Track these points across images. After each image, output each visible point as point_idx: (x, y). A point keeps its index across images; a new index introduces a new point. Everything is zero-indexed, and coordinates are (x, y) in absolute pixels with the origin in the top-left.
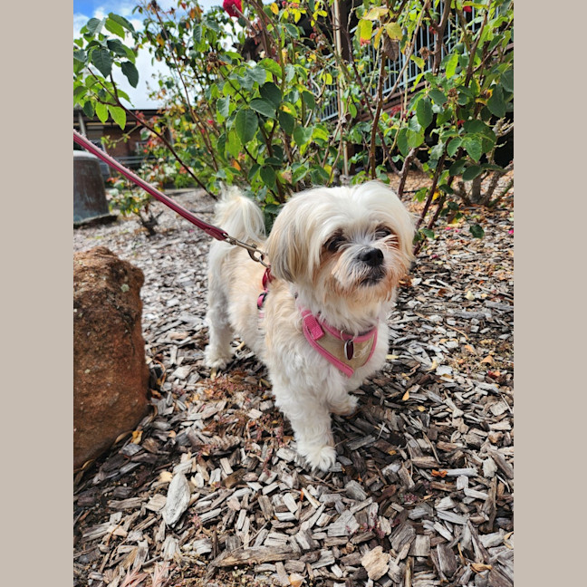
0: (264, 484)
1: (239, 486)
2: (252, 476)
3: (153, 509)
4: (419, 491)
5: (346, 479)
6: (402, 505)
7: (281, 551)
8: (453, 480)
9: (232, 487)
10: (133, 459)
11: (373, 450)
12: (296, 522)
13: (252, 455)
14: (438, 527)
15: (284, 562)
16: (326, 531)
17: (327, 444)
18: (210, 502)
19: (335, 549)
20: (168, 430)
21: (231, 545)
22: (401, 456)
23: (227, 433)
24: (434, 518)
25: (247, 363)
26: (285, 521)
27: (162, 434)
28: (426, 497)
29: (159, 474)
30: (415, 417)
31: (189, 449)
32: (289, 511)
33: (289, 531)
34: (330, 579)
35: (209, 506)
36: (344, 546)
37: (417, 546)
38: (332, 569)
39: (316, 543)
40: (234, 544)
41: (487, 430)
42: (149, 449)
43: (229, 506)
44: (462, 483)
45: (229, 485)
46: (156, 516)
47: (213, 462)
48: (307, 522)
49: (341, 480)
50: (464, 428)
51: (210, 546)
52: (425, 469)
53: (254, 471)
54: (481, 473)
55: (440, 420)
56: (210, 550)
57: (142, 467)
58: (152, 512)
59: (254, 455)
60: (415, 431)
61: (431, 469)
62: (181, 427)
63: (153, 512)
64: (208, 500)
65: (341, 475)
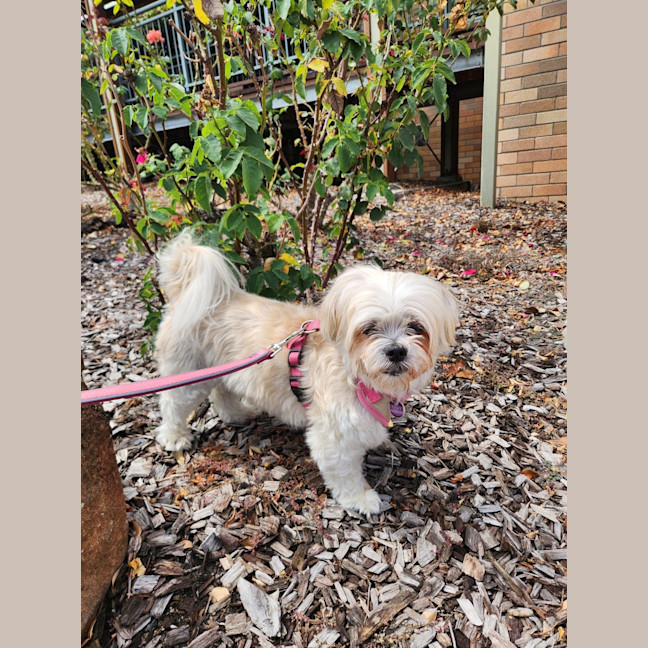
0: (333, 550)
1: (311, 563)
2: (316, 547)
3: (238, 633)
4: (454, 499)
5: (398, 512)
6: (452, 514)
7: (402, 599)
8: (468, 480)
9: (304, 568)
10: (157, 594)
11: (399, 480)
12: (390, 569)
13: (300, 528)
14: (486, 520)
15: (410, 606)
16: (417, 563)
17: (365, 489)
18: (294, 593)
19: (435, 574)
20: (178, 541)
21: (354, 618)
22: (421, 476)
23: (259, 517)
24: (478, 514)
25: (213, 435)
26: (383, 572)
27: (175, 550)
28: (461, 502)
29: (208, 595)
30: (407, 439)
31: (224, 551)
32: (376, 563)
33: (390, 579)
34: (451, 598)
35: (298, 597)
36: (438, 568)
37: (486, 541)
38: (445, 590)
39: (419, 577)
40: (357, 616)
41: (461, 433)
42: (172, 574)
43: (319, 586)
44: (476, 480)
45: (300, 567)
46: (245, 637)
47: (264, 552)
48: (397, 564)
49: (394, 515)
50: (447, 436)
51: (335, 631)
52: (444, 480)
53: (313, 542)
54: (481, 467)
55: (426, 435)
56: (339, 635)
57: (177, 597)
58: (237, 636)
59: (303, 527)
60: (416, 452)
61: (449, 478)
62: (194, 532)
63: (240, 635)
64: (291, 592)
65: (392, 511)
